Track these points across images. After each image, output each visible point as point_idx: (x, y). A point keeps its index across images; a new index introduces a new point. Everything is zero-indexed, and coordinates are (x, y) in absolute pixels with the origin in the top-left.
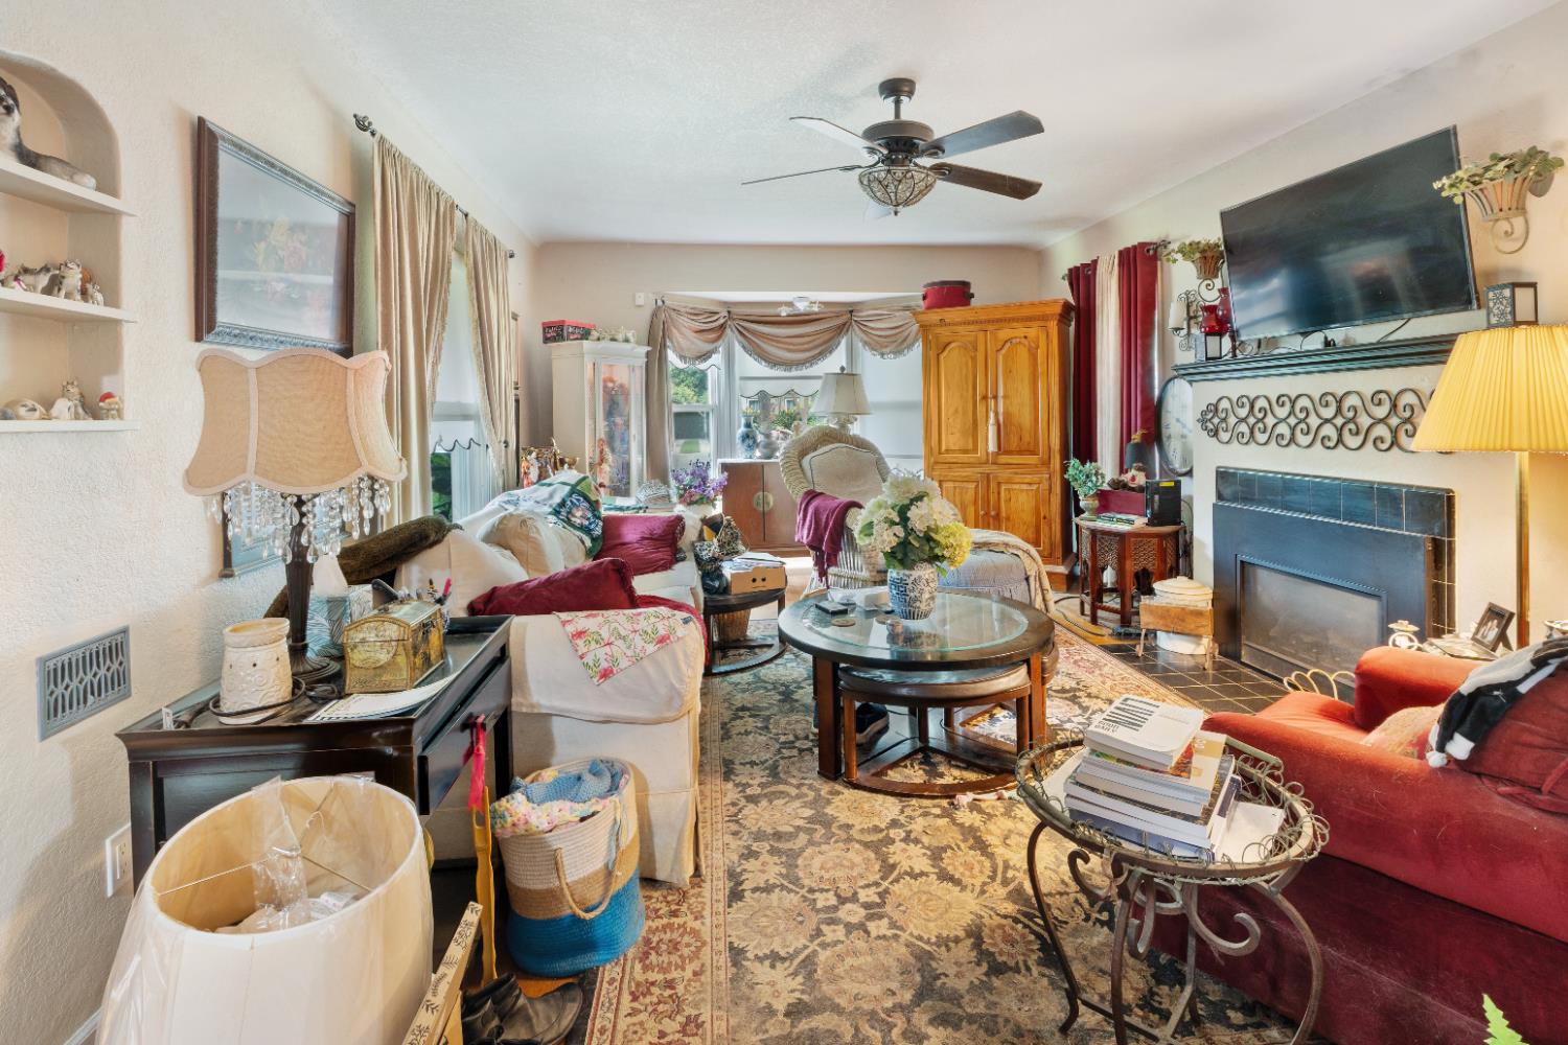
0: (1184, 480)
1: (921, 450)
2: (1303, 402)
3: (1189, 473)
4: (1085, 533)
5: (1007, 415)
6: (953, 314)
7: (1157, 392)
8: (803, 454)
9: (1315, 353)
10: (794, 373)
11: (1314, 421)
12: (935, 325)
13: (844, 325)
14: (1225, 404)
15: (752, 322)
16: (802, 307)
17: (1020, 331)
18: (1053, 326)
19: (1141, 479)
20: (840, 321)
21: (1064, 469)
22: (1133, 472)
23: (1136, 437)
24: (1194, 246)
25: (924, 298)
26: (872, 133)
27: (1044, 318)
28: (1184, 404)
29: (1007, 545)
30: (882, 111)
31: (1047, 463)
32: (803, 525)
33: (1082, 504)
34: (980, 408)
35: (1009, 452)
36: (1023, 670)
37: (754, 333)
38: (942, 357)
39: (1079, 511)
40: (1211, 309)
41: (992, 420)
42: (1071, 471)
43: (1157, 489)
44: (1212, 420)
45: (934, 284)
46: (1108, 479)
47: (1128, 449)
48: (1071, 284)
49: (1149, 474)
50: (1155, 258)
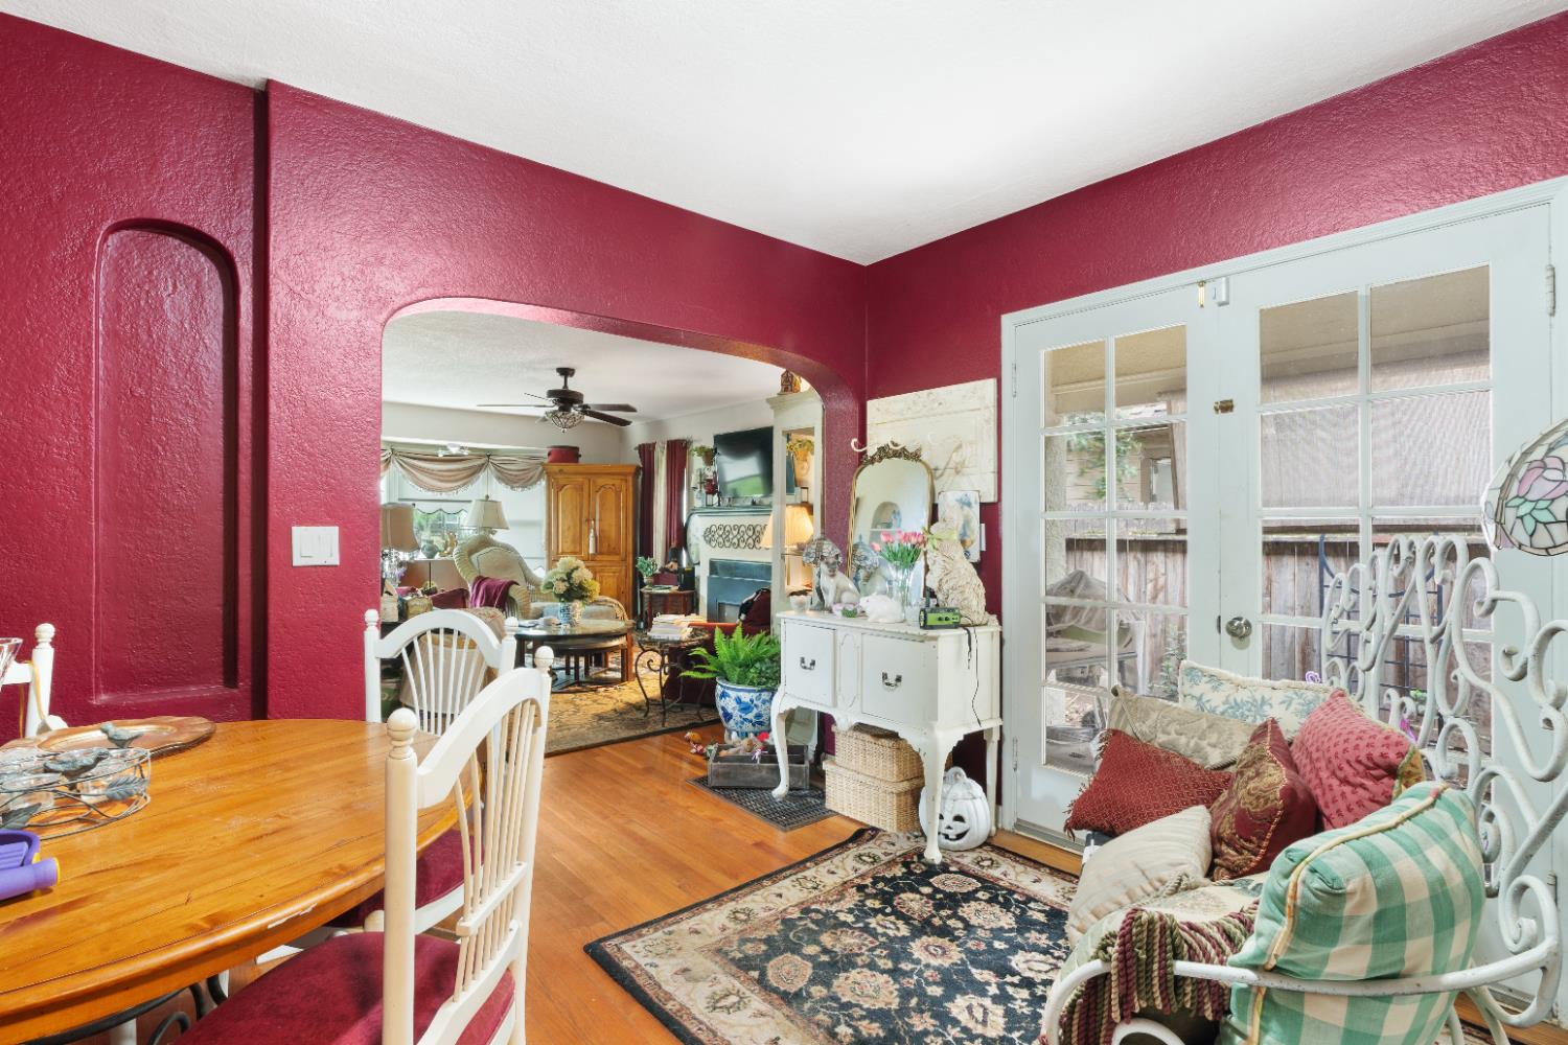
0: (696, 567)
1: (544, 554)
2: (742, 529)
3: (699, 564)
4: (646, 596)
5: (601, 531)
6: (569, 467)
7: (685, 521)
8: (471, 553)
9: (747, 507)
10: (444, 496)
11: (746, 537)
12: (556, 473)
13: (483, 464)
14: (714, 529)
15: (411, 458)
16: (454, 451)
17: (609, 481)
18: (630, 478)
19: (676, 567)
20: (479, 462)
21: (635, 562)
22: (671, 563)
23: (674, 545)
24: (702, 448)
25: (549, 454)
26: (552, 393)
27: (626, 474)
28: (697, 526)
29: (606, 601)
30: (558, 383)
31: (625, 560)
32: (476, 598)
33: (645, 581)
34: (585, 527)
35: (601, 553)
36: (625, 638)
37: (413, 466)
38: (560, 494)
39: (643, 585)
40: (710, 481)
41: (592, 534)
42: (639, 563)
43: (683, 571)
44: (709, 535)
45: (555, 447)
46: (659, 567)
47: (669, 552)
48: (640, 453)
49: (680, 564)
50: (686, 448)
